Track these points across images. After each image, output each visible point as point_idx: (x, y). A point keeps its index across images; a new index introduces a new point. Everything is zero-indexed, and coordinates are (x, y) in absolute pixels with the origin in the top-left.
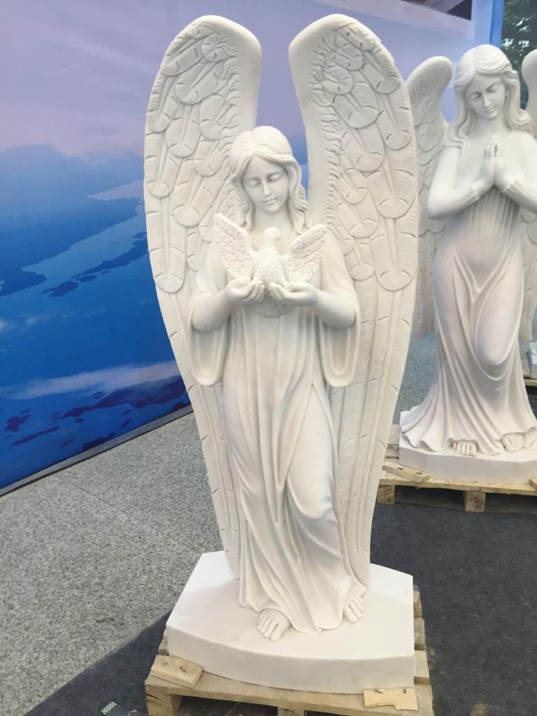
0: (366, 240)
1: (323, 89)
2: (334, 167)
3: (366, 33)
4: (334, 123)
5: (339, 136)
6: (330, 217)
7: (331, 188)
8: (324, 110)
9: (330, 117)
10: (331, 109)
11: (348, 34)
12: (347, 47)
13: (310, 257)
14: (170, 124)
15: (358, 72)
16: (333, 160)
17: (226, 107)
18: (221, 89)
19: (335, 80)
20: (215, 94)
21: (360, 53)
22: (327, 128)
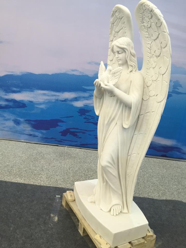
0: (155, 82)
1: (144, 26)
2: (149, 54)
3: (149, 5)
4: (149, 38)
5: (150, 43)
6: (147, 72)
7: (148, 61)
8: (146, 33)
9: (147, 36)
10: (147, 33)
11: (145, 6)
12: (146, 10)
13: (116, 77)
14: (113, 38)
15: (151, 19)
16: (148, 51)
17: (125, 33)
18: (123, 27)
19: (146, 22)
20: (122, 29)
21: (149, 12)
22: (147, 40)
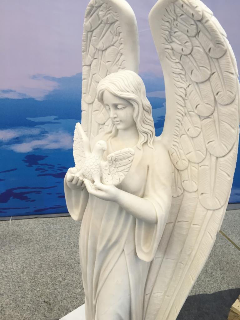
0: (196, 165)
1: (172, 49)
2: (180, 107)
3: (195, 6)
4: (181, 76)
5: (185, 86)
6: (176, 142)
7: (178, 122)
8: (174, 65)
9: (178, 71)
10: (178, 65)
11: (183, 6)
12: (183, 16)
13: (121, 169)
14: (92, 61)
15: (194, 39)
16: (180, 102)
17: (119, 55)
18: (116, 42)
19: (179, 43)
20: (113, 45)
21: (193, 22)
22: (176, 79)
